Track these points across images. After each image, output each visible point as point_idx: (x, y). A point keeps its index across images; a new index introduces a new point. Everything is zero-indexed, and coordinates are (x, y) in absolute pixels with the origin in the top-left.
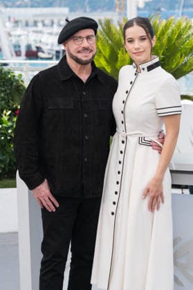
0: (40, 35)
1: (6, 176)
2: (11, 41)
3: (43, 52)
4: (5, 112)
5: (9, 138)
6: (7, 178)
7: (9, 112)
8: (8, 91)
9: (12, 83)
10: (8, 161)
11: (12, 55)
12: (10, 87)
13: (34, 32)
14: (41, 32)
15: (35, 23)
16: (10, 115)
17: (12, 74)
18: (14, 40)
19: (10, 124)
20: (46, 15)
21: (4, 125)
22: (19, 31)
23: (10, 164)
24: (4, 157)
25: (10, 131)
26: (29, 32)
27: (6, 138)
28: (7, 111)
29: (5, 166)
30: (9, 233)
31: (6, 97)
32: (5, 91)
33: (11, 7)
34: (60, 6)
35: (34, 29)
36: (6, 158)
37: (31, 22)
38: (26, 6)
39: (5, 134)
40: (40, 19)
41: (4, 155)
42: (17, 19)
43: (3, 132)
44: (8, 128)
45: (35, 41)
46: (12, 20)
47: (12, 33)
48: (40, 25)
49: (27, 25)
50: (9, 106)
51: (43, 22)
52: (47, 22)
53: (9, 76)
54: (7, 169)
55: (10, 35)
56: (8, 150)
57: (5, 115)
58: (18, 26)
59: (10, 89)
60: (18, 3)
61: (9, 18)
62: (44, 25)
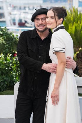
0: (27, 14)
1: (8, 88)
2: (11, 17)
3: (28, 23)
4: (8, 54)
5: (10, 68)
6: (9, 90)
7: (11, 55)
8: (10, 44)
9: (12, 39)
10: (9, 81)
11: (11, 25)
12: (11, 42)
14: (27, 13)
15: (25, 8)
16: (11, 56)
17: (13, 35)
18: (13, 17)
19: (11, 61)
20: (31, 4)
21: (8, 62)
22: (15, 12)
23: (10, 82)
24: (7, 78)
25: (11, 65)
26: (21, 12)
27: (8, 68)
28: (10, 54)
29: (8, 83)
30: (9, 119)
31: (9, 47)
32: (9, 43)
35: (24, 11)
36: (8, 79)
37: (22, 7)
39: (8, 66)
40: (27, 6)
41: (7, 77)
42: (15, 5)
43: (7, 65)
44: (9, 63)
45: (24, 17)
46: (11, 5)
47: (12, 13)
48: (27, 9)
49: (20, 8)
50: (10, 51)
51: (29, 7)
52: (31, 7)
53: (11, 36)
54: (9, 85)
55: (11, 14)
56: (9, 74)
57: (9, 56)
58: (15, 9)
59: (11, 43)
61: (10, 5)
62: (29, 9)
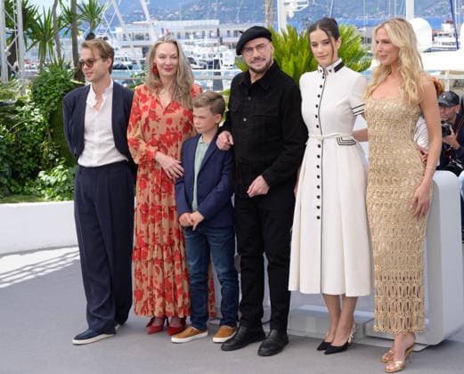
0: (191, 46)
3: (195, 63)
13: (186, 43)
14: (193, 44)
15: (187, 35)
20: (197, 27)
33: (163, 19)
34: (210, 19)
35: (187, 41)
37: (183, 34)
38: (178, 19)
40: (191, 31)
45: (188, 53)
46: (165, 32)
48: (192, 37)
51: (194, 33)
52: (198, 34)
60: (169, 16)
61: (163, 30)
62: (195, 37)
